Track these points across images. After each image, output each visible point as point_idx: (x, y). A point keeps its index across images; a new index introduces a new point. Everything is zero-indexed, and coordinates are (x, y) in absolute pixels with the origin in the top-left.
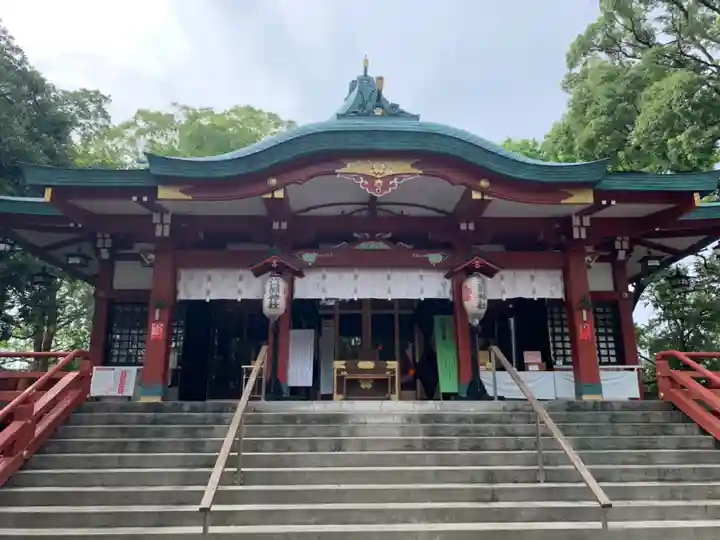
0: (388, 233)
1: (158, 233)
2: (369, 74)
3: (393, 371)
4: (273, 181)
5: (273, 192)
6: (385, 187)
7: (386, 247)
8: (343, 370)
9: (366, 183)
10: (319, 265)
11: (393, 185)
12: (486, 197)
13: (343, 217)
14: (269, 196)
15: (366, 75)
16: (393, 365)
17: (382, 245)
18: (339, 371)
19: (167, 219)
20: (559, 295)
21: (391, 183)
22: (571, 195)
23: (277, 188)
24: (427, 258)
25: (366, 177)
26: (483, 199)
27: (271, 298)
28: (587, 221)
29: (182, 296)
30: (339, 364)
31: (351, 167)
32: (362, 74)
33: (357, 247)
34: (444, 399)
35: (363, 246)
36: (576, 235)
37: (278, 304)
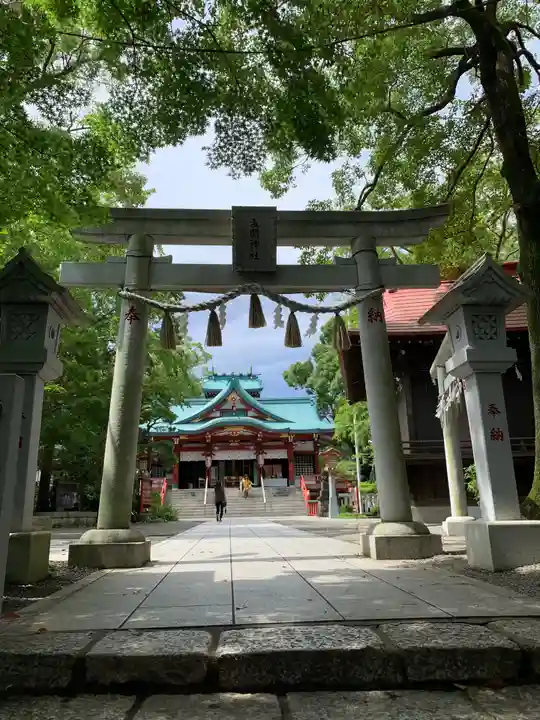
0: (238, 440)
1: (175, 443)
2: (234, 373)
4: (208, 433)
6: (236, 433)
7: (238, 445)
8: (227, 479)
9: (232, 433)
10: (219, 450)
12: (261, 436)
13: (225, 436)
14: (207, 437)
19: (178, 440)
20: (286, 457)
21: (238, 432)
22: (283, 435)
23: (209, 435)
24: (249, 447)
25: (232, 431)
27: (207, 462)
28: (292, 438)
29: (181, 460)
31: (228, 429)
32: (232, 373)
33: (230, 445)
35: (232, 444)
36: (290, 441)
37: (209, 464)
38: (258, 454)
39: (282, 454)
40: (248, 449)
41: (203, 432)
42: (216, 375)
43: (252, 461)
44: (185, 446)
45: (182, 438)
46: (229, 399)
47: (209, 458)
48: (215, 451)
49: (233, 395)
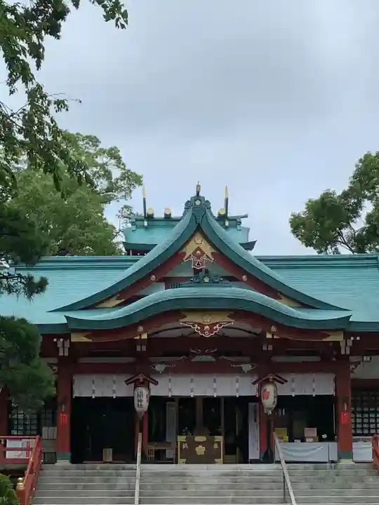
0: (214, 348)
1: (61, 354)
2: (200, 194)
3: (219, 443)
4: (141, 329)
5: (140, 335)
6: (211, 330)
7: (214, 360)
8: (185, 443)
9: (199, 328)
10: (166, 372)
11: (217, 329)
12: (275, 337)
13: (183, 337)
14: (138, 338)
15: (198, 193)
16: (220, 439)
17: (210, 358)
18: (182, 443)
19: (67, 345)
20: (331, 392)
21: (215, 328)
22: (329, 336)
23: (144, 332)
24: (241, 368)
25: (199, 324)
26: (273, 338)
27: (138, 401)
28: (350, 343)
29: (76, 394)
30: (182, 438)
31: (190, 318)
32: (195, 195)
33: (193, 360)
34: (251, 463)
35: (197, 359)
36: (343, 352)
37: (142, 404)
38: (262, 382)
39: (320, 386)
40: (240, 371)
41: (129, 324)
42: (150, 218)
43: (244, 401)
44: (83, 360)
45: (75, 338)
46: (189, 250)
47: (144, 391)
48: (157, 373)
49: (198, 241)
